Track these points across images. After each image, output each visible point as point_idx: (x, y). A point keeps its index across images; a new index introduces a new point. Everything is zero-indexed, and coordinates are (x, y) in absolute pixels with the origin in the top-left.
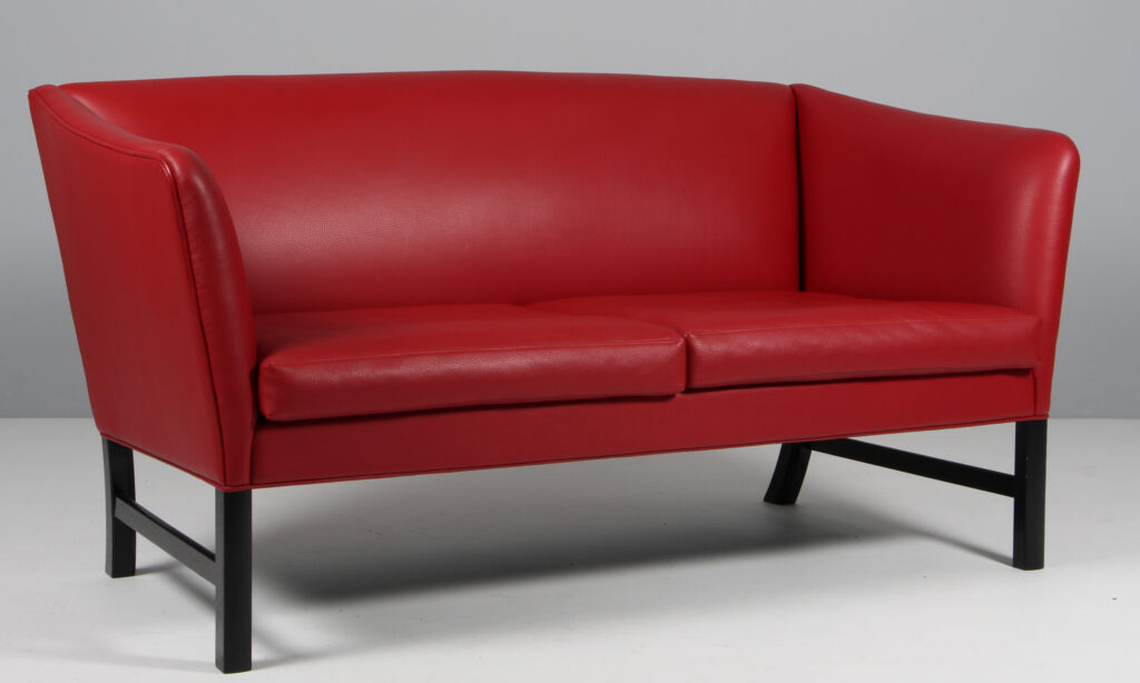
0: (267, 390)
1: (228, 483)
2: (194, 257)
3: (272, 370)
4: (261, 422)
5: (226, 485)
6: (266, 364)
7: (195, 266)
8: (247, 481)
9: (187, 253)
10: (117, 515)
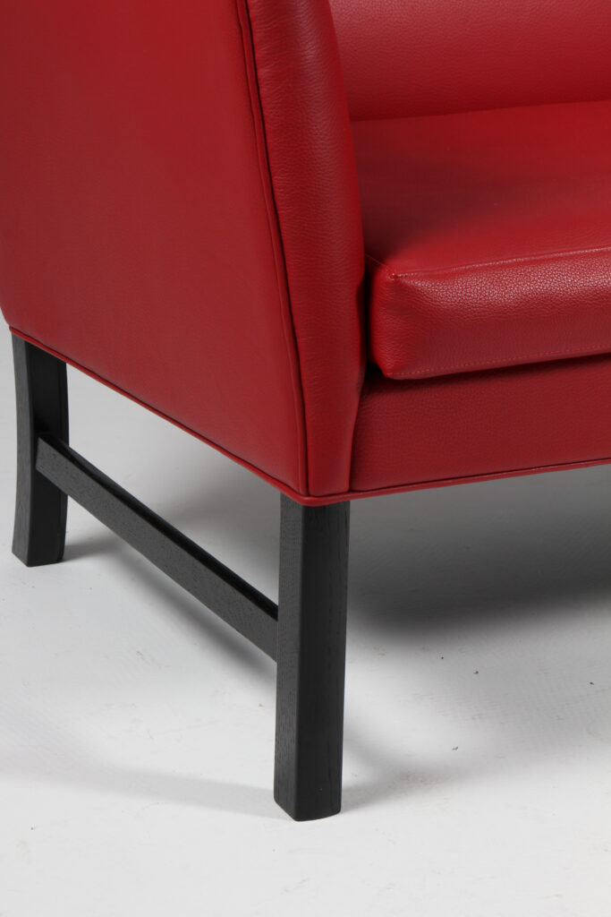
0: (386, 321)
1: (312, 491)
2: (263, 72)
3: (399, 287)
4: (374, 379)
5: (308, 495)
6: (387, 275)
7: (263, 91)
8: (345, 486)
9: (250, 66)
10: (40, 468)
